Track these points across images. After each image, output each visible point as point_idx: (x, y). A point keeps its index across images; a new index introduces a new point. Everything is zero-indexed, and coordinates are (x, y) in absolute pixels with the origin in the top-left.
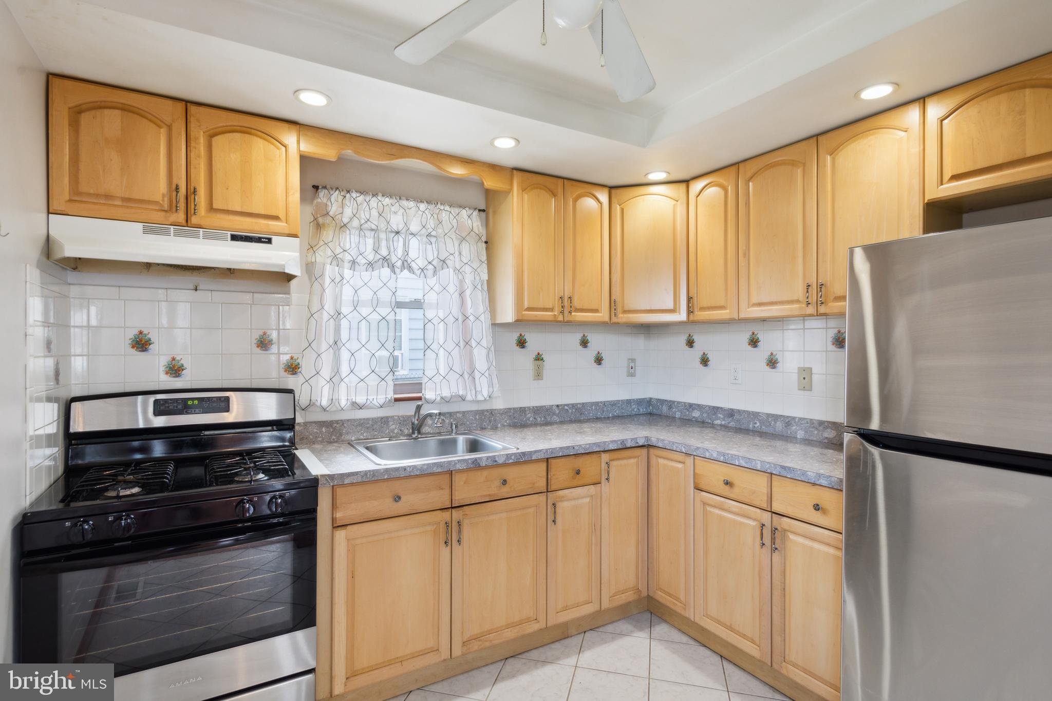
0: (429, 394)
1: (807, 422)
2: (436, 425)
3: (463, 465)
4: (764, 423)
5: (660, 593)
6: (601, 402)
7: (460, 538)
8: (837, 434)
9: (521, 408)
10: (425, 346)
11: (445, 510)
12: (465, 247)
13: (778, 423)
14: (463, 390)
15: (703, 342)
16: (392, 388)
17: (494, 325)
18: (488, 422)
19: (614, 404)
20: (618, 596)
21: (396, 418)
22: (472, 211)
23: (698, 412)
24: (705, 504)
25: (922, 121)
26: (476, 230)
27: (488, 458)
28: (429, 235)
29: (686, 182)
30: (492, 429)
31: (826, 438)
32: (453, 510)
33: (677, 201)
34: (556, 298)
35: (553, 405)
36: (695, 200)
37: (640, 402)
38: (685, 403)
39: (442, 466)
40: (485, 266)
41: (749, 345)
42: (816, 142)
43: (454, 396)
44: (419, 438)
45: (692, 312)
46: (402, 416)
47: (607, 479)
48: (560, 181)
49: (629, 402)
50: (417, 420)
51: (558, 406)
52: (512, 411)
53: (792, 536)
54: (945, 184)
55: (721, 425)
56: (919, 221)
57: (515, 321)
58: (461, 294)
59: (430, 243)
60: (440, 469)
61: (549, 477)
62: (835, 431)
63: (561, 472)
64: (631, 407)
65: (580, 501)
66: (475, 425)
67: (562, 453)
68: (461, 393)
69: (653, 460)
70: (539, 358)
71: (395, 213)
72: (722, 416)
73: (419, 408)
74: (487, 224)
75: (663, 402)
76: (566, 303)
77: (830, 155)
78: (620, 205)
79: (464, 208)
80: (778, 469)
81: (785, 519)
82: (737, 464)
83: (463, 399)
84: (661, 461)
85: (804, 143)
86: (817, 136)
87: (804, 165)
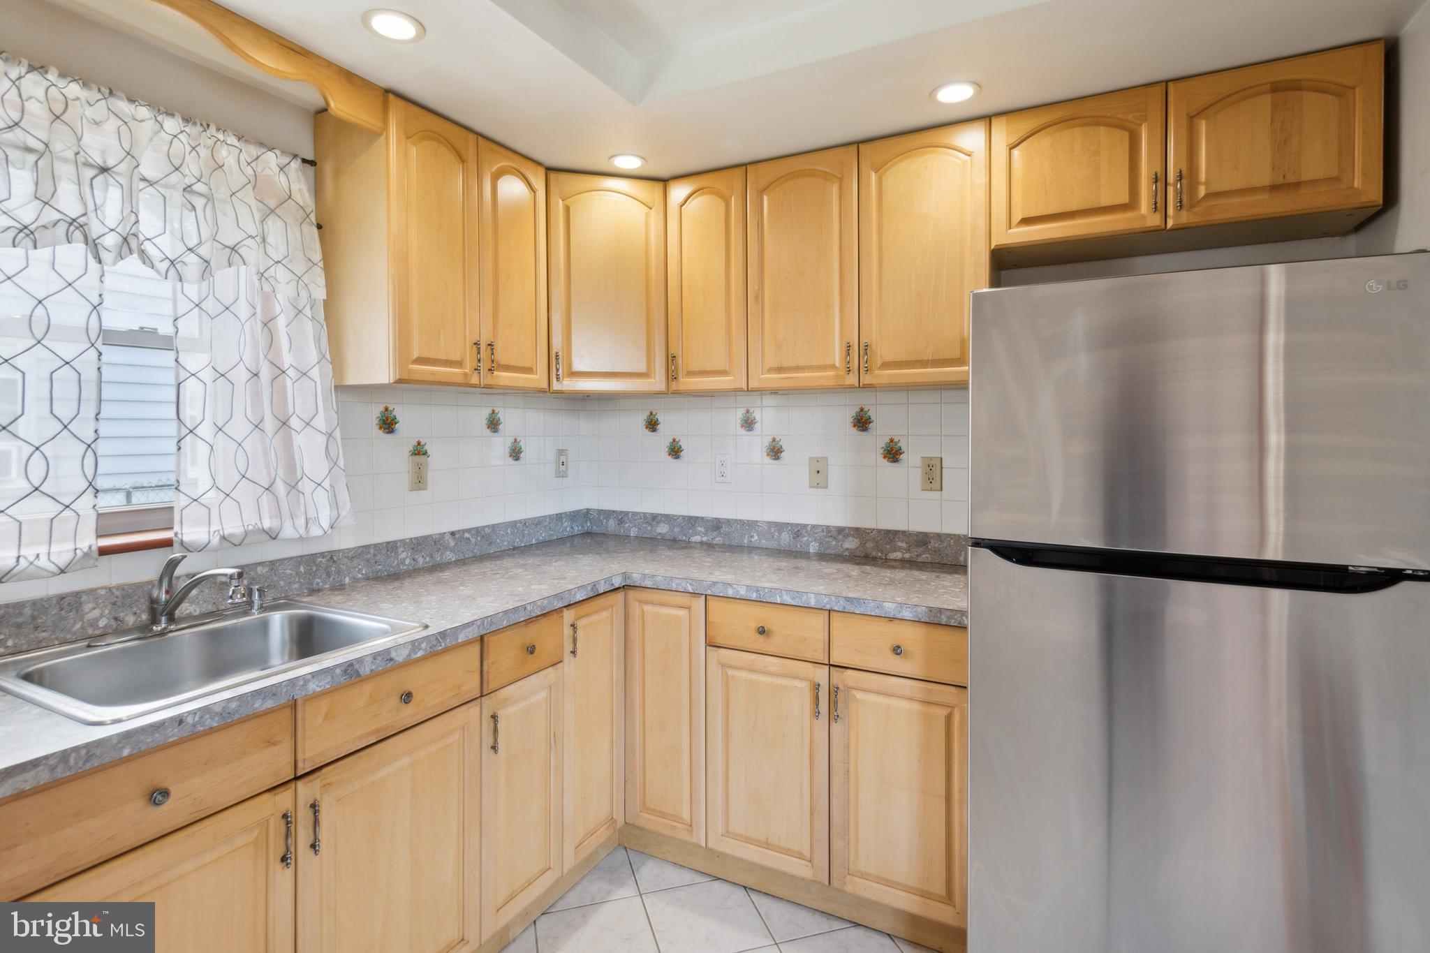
0: (191, 531)
1: (823, 529)
2: (230, 601)
3: (322, 683)
4: (764, 535)
5: (647, 816)
6: (520, 521)
7: (316, 838)
8: (861, 544)
9: (388, 543)
10: (179, 430)
11: (281, 789)
12: (275, 229)
13: (783, 533)
14: (271, 518)
15: (673, 423)
16: (93, 526)
17: (340, 388)
18: (324, 576)
19: (538, 522)
20: (587, 842)
21: (103, 592)
22: (287, 160)
23: (666, 526)
24: (724, 666)
25: (988, 146)
26: (297, 196)
27: (375, 656)
28: (188, 189)
29: (664, 182)
30: (333, 589)
31: (847, 549)
32: (300, 784)
33: (651, 209)
34: (468, 344)
35: (445, 533)
36: (679, 212)
37: (574, 516)
38: (645, 514)
39: (274, 695)
40: (319, 272)
41: (742, 427)
42: (856, 150)
43: (250, 531)
44: (171, 631)
45: (675, 378)
46: (119, 587)
47: (571, 652)
48: (472, 137)
49: (559, 517)
50: (167, 592)
51: (453, 534)
52: (372, 551)
53: (859, 695)
54: (1014, 228)
55: (702, 543)
56: (986, 270)
57: (395, 382)
58: (268, 323)
59: (190, 207)
60: (271, 702)
61: (485, 668)
62: (858, 540)
63: (504, 655)
64: (562, 526)
65: (533, 699)
66: (296, 586)
67: (507, 621)
68: (267, 524)
69: (635, 609)
70: (419, 451)
71: (96, 123)
72: (702, 530)
73: (172, 565)
74: (317, 190)
75: (608, 514)
76: (484, 353)
77: (875, 173)
78: (563, 201)
79: (271, 149)
80: (841, 602)
81: (849, 672)
82: (779, 602)
83: (272, 536)
84: (648, 609)
85: (841, 150)
86: (858, 143)
87: (841, 180)
